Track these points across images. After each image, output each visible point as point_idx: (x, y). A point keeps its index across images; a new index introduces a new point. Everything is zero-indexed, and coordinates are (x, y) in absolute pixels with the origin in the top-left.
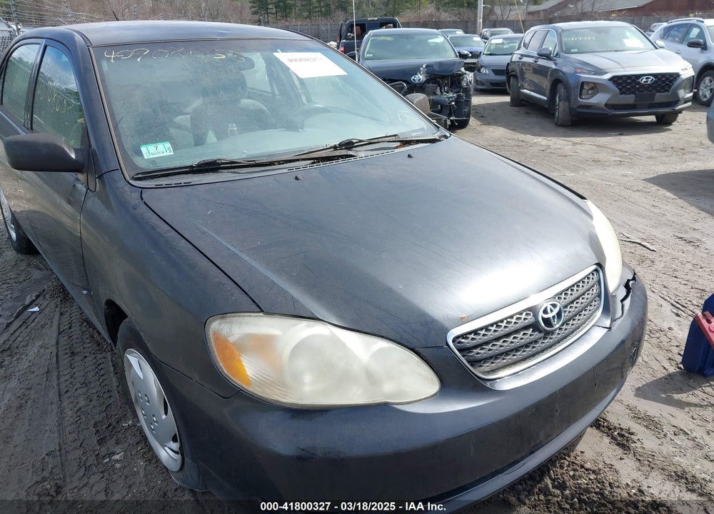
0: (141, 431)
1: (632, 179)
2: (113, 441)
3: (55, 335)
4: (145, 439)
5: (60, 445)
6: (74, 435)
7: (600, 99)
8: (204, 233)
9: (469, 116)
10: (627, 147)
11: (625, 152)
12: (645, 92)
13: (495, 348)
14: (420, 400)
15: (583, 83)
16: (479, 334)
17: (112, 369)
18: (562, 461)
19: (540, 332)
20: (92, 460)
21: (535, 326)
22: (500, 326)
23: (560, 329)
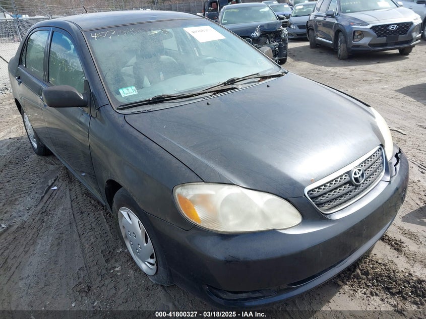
0: (128, 254)
1: (388, 90)
2: (113, 260)
3: (69, 202)
4: (132, 258)
5: (85, 264)
6: (92, 258)
7: (365, 41)
8: (165, 139)
9: (286, 56)
10: (383, 71)
11: (382, 73)
12: (393, 35)
13: (330, 196)
14: (292, 227)
15: (354, 32)
16: (321, 189)
17: (105, 220)
18: (365, 260)
19: (353, 186)
20: (104, 271)
21: (350, 183)
22: (337, 181)
23: (363, 183)
